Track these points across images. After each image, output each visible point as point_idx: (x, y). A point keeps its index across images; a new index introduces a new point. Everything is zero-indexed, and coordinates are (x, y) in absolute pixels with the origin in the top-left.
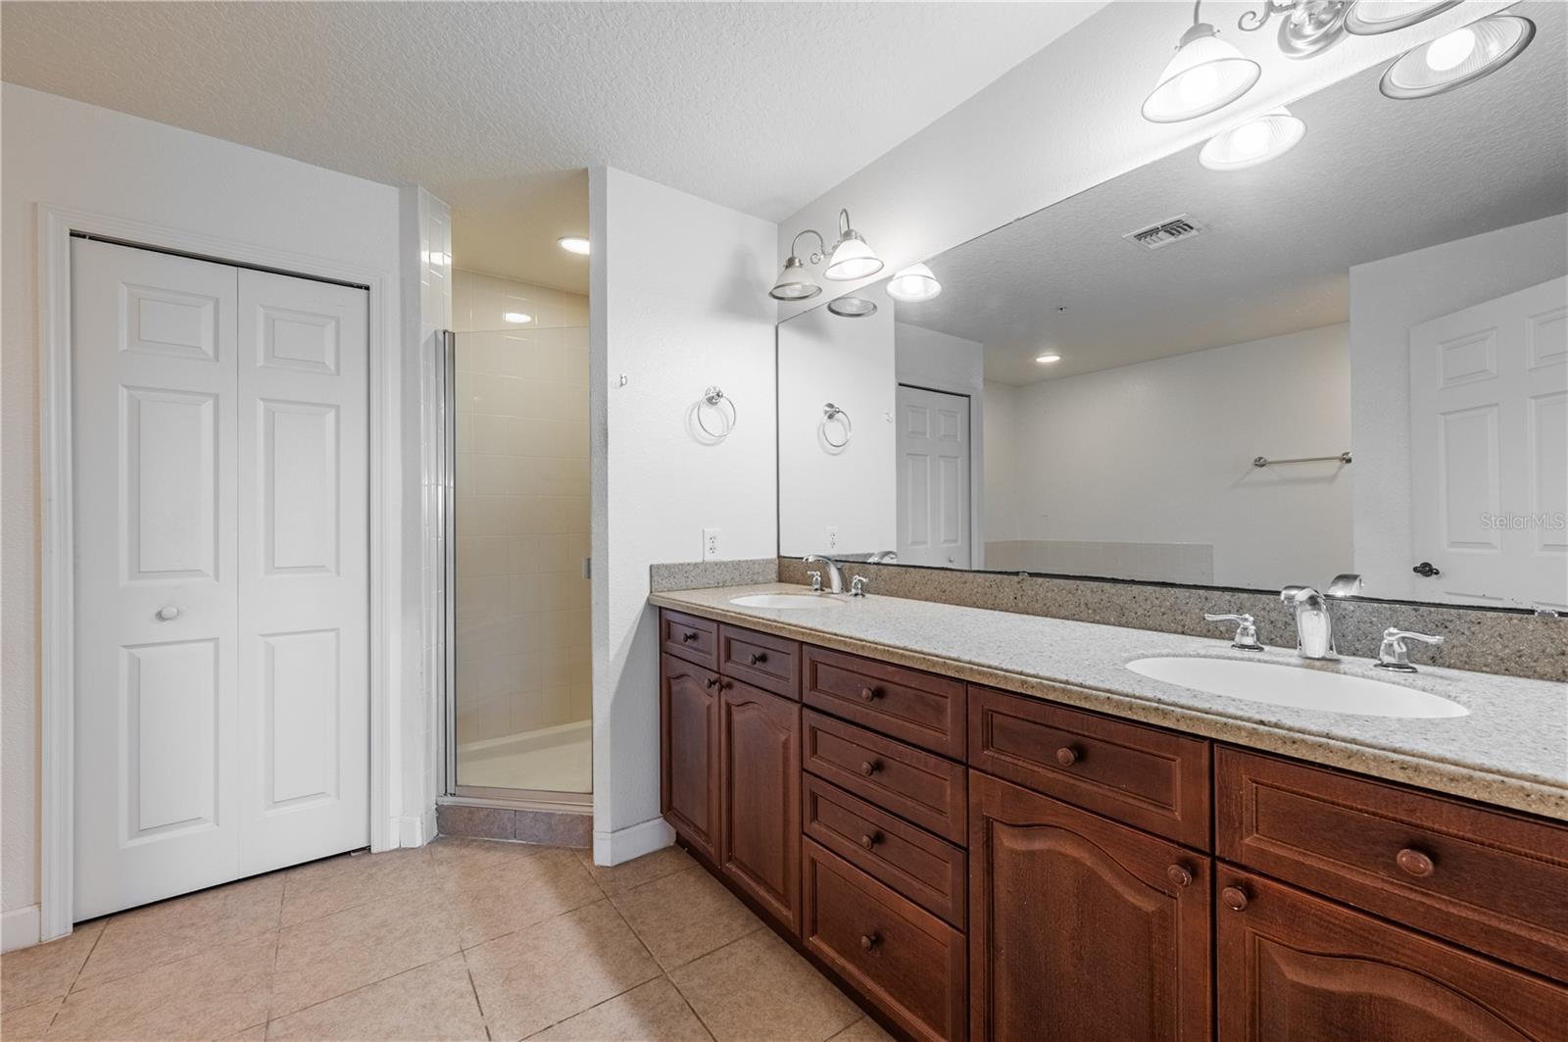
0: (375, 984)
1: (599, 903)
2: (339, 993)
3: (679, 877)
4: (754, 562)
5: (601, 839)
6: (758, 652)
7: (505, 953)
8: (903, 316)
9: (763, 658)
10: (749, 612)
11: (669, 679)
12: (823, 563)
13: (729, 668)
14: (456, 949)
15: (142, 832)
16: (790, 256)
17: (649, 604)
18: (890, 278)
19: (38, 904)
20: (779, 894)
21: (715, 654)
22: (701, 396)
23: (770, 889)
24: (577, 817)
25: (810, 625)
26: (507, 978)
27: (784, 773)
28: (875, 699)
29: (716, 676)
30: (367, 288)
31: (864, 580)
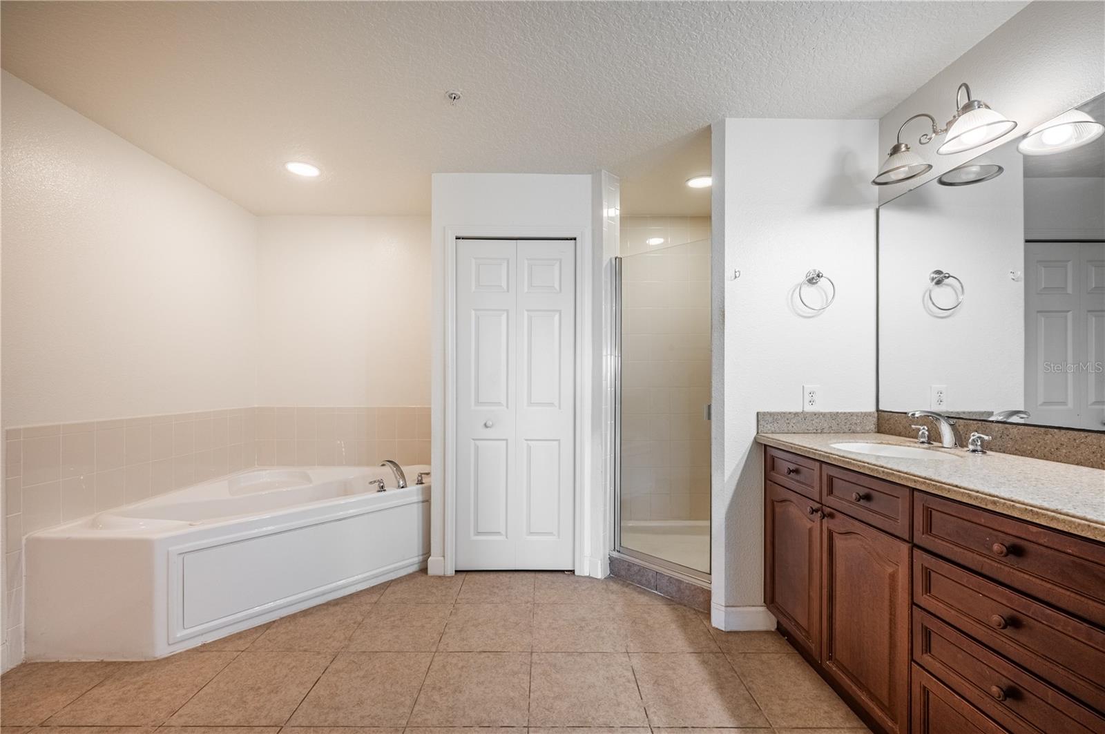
0: (581, 653)
1: (717, 654)
2: (563, 650)
3: (780, 657)
4: (852, 414)
5: (717, 609)
6: (863, 491)
7: (654, 665)
8: (1034, 169)
9: (868, 497)
10: (853, 456)
11: (773, 502)
12: (932, 419)
13: (830, 501)
14: (624, 650)
15: (478, 533)
16: (896, 143)
17: (756, 442)
18: (1025, 136)
19: (444, 556)
20: (884, 705)
21: (817, 488)
22: (803, 278)
23: (873, 697)
24: (698, 588)
25: (924, 475)
26: (656, 682)
27: (891, 601)
28: (1011, 557)
29: (819, 505)
30: (575, 239)
31: (986, 438)
